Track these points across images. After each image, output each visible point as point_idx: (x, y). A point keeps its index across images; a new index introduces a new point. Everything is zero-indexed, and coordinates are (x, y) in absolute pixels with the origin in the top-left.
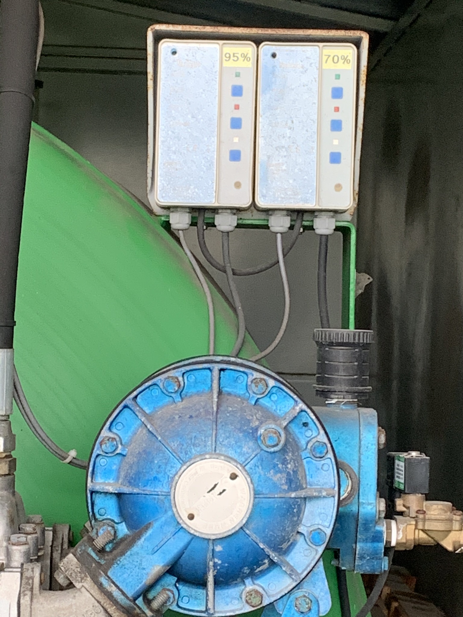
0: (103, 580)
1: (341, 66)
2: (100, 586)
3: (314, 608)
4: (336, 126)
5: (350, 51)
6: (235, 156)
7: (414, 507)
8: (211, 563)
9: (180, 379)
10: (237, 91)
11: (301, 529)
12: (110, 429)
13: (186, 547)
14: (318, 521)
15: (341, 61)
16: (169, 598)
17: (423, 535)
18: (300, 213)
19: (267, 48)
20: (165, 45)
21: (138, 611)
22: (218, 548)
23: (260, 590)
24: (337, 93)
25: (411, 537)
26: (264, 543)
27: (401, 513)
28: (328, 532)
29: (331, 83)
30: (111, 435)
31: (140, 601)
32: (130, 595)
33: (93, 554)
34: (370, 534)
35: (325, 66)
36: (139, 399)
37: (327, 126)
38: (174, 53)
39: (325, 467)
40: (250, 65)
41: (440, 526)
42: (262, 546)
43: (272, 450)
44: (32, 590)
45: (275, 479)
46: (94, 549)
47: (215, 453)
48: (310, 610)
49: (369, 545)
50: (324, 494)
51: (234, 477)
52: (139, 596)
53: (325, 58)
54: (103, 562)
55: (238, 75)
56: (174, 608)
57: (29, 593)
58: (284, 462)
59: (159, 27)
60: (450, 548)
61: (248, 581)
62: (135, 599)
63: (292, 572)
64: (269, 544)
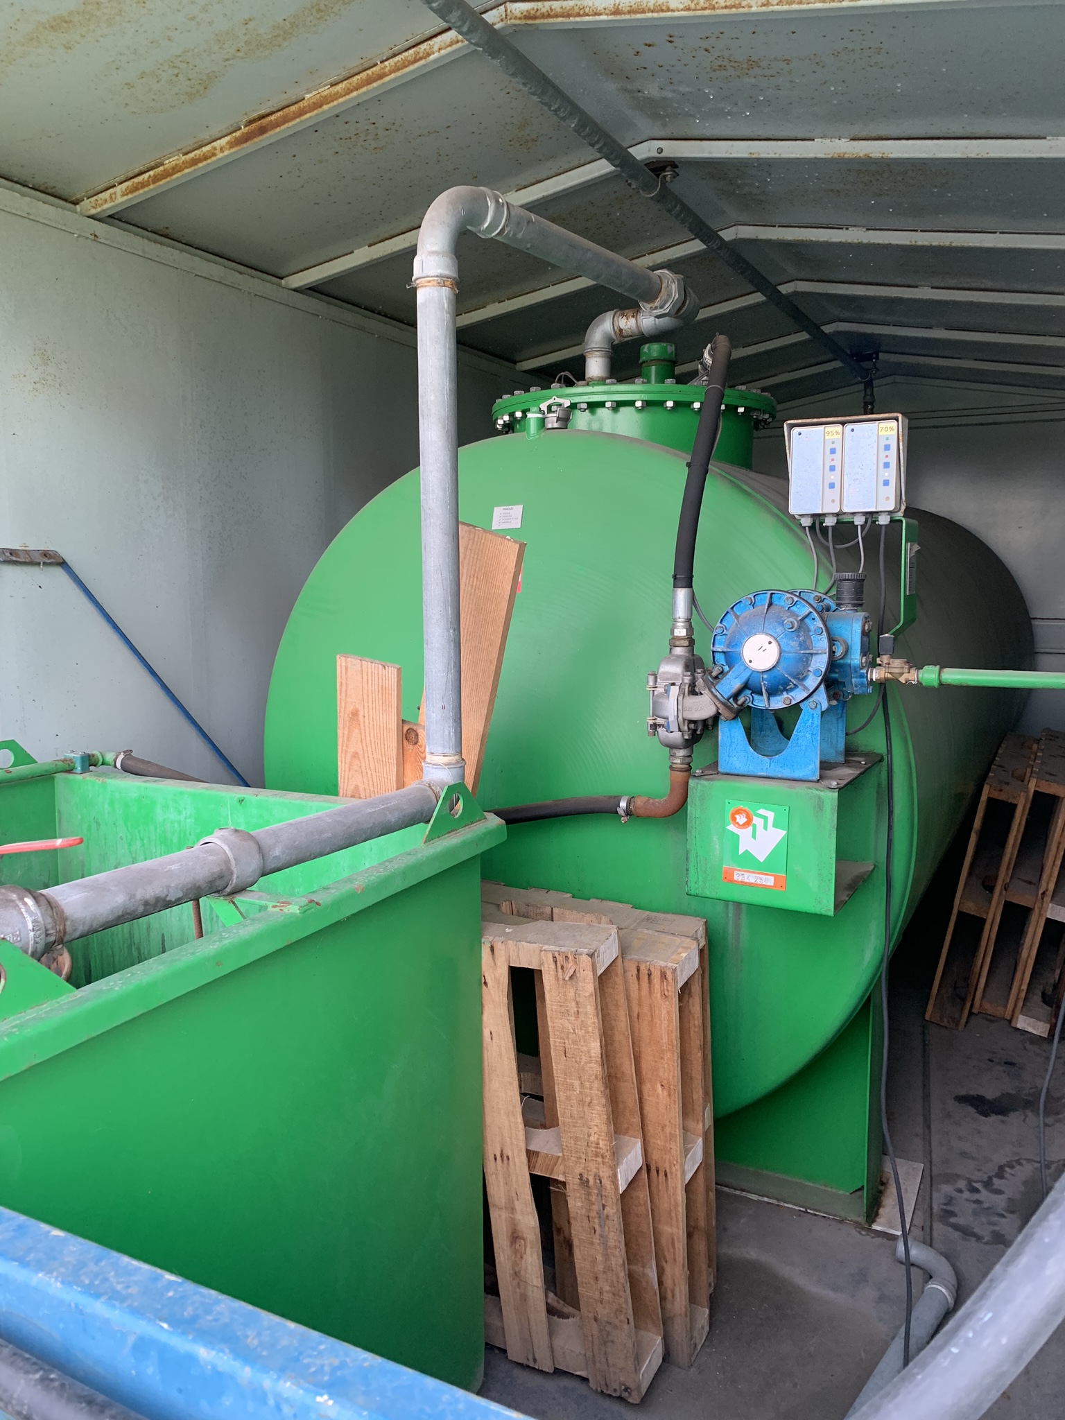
0: (713, 690)
1: (889, 433)
2: (712, 692)
3: (819, 706)
4: (887, 465)
5: (893, 424)
6: (832, 486)
7: (885, 661)
8: (762, 683)
9: (753, 598)
10: (833, 451)
11: (810, 669)
12: (721, 622)
13: (750, 676)
14: (818, 665)
15: (889, 430)
16: (746, 700)
17: (889, 676)
18: (872, 513)
19: (849, 427)
20: (796, 430)
21: (729, 704)
22: (765, 676)
23: (791, 697)
24: (887, 448)
25: (882, 676)
26: (788, 674)
27: (880, 665)
28: (823, 670)
29: (883, 443)
30: (721, 625)
31: (731, 700)
32: (725, 697)
33: (710, 679)
34: (858, 674)
35: (880, 434)
36: (734, 608)
37: (881, 465)
38: (800, 434)
39: (822, 639)
40: (840, 436)
41: (897, 671)
42: (786, 676)
43: (791, 630)
44: (684, 694)
45: (792, 644)
46: (711, 677)
47: (763, 632)
48: (816, 707)
49: (858, 679)
50: (820, 652)
51: (770, 643)
52: (730, 698)
53: (880, 429)
54: (714, 682)
55: (833, 443)
56: (750, 704)
57: (682, 695)
58: (798, 636)
59: (789, 422)
60: (904, 682)
61: (785, 693)
62: (728, 700)
63: (806, 688)
64: (790, 675)
